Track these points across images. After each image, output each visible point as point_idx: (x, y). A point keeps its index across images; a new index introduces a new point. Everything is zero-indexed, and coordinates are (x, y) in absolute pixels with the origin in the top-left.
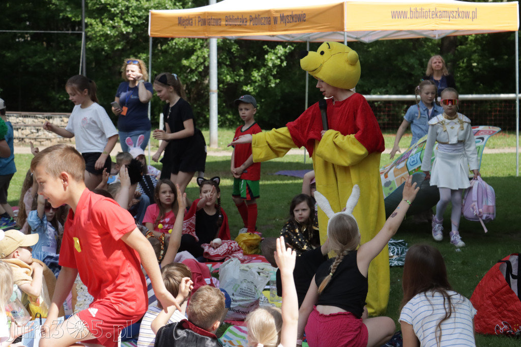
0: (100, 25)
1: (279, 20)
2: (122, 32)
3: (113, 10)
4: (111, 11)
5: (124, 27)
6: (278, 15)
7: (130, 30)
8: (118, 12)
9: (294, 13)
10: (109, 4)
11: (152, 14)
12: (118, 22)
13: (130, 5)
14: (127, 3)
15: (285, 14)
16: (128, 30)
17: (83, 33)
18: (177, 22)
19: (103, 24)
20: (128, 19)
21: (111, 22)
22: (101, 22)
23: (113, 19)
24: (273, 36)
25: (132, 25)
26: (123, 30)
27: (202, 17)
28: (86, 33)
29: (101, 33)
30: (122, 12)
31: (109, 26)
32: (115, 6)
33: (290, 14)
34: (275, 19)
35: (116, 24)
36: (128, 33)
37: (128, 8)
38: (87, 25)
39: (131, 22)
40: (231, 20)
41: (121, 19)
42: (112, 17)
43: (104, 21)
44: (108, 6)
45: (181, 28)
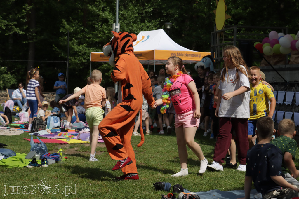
0: (74, 59)
2: (83, 62)
3: (79, 53)
4: (78, 54)
5: (83, 60)
7: (86, 61)
8: (81, 54)
9: (139, 53)
10: (78, 51)
11: (92, 53)
12: (81, 58)
13: (86, 52)
14: (85, 51)
16: (85, 61)
17: (68, 62)
18: (100, 56)
19: (75, 59)
20: (85, 57)
21: (78, 58)
22: (74, 58)
23: (79, 57)
25: (86, 59)
26: (83, 61)
28: (69, 62)
29: (74, 62)
30: (83, 54)
31: (77, 60)
32: (81, 52)
33: (137, 53)
35: (80, 59)
36: (85, 62)
37: (85, 53)
38: (69, 59)
39: (86, 58)
41: (82, 57)
42: (79, 56)
43: (75, 58)
44: (78, 52)
45: (101, 58)
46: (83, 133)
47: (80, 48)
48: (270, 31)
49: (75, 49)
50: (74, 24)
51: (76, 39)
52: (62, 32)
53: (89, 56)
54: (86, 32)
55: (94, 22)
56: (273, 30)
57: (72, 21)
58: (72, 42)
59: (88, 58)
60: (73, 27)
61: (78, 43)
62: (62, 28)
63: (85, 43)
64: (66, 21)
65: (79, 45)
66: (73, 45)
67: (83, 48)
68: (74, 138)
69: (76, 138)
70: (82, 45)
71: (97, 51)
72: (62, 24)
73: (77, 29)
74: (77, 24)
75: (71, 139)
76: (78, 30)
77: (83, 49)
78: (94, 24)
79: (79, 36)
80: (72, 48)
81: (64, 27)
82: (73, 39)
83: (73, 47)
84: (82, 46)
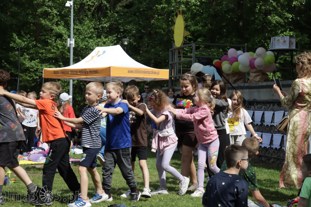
0: (25, 76)
1: (89, 72)
2: (34, 78)
3: (31, 70)
5: (35, 76)
6: (89, 70)
8: (33, 70)
9: (94, 70)
10: (30, 67)
11: (44, 70)
13: (38, 68)
15: (91, 70)
16: (37, 78)
18: (53, 73)
19: (26, 75)
20: (38, 73)
23: (30, 74)
24: (87, 78)
27: (62, 71)
28: (20, 79)
29: (25, 79)
31: (28, 77)
32: (32, 68)
33: (93, 70)
34: (88, 72)
35: (32, 75)
36: (37, 79)
37: (37, 69)
38: (20, 76)
39: (39, 75)
40: (72, 72)
41: (34, 73)
42: (30, 72)
45: (55, 75)
46: (34, 153)
47: (32, 64)
48: (229, 49)
49: (26, 65)
50: (26, 38)
51: (28, 54)
52: (13, 47)
53: (42, 73)
54: (39, 47)
55: (47, 37)
56: (232, 47)
57: (24, 35)
58: (24, 57)
59: (40, 75)
60: (24, 41)
61: (29, 58)
62: (13, 43)
63: (37, 59)
64: (17, 35)
65: (31, 61)
66: (25, 61)
67: (35, 63)
68: (24, 159)
69: (27, 159)
70: (35, 60)
71: (50, 67)
72: (13, 38)
73: (29, 43)
74: (29, 38)
75: (21, 160)
76: (30, 45)
77: (36, 65)
78: (47, 39)
79: (31, 51)
80: (24, 64)
81: (14, 42)
82: (24, 54)
83: (24, 62)
84: (34, 62)
